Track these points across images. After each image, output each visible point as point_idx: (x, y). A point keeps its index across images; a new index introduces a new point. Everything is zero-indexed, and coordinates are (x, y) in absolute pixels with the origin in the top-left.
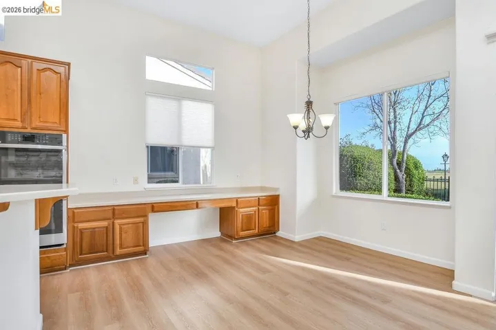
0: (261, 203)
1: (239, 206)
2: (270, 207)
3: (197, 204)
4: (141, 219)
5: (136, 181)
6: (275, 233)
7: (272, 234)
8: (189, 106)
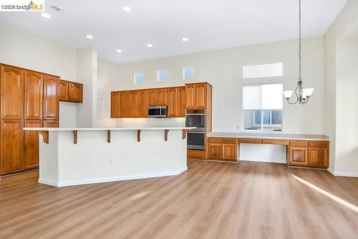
0: (310, 145)
1: (291, 145)
2: (319, 149)
3: (262, 141)
4: (233, 145)
5: (238, 128)
6: (327, 168)
7: (324, 168)
8: (266, 88)
